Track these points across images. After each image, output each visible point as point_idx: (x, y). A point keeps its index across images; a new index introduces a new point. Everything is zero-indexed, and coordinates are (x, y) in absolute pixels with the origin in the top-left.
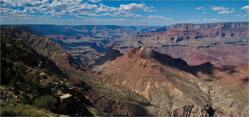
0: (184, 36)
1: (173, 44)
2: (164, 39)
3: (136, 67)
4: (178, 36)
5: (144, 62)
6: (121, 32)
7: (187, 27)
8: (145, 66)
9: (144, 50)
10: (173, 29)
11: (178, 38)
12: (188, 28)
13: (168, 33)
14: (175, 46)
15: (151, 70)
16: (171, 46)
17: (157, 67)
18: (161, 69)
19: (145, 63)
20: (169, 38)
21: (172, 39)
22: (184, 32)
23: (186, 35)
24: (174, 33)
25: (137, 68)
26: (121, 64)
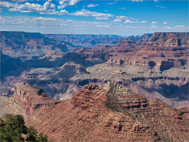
0: (174, 58)
1: (153, 76)
2: (134, 64)
3: (97, 131)
4: (163, 59)
5: (117, 118)
6: (39, 48)
7: (179, 41)
8: (120, 128)
9: (111, 90)
10: (151, 43)
11: (163, 62)
12: (182, 41)
13: (141, 51)
14: (158, 80)
15: (134, 137)
16: (150, 80)
17: (147, 131)
18: (156, 135)
19: (120, 122)
20: (144, 63)
21: (152, 64)
22: (175, 49)
23: (179, 56)
24: (155, 52)
25: (102, 132)
26: (57, 122)
